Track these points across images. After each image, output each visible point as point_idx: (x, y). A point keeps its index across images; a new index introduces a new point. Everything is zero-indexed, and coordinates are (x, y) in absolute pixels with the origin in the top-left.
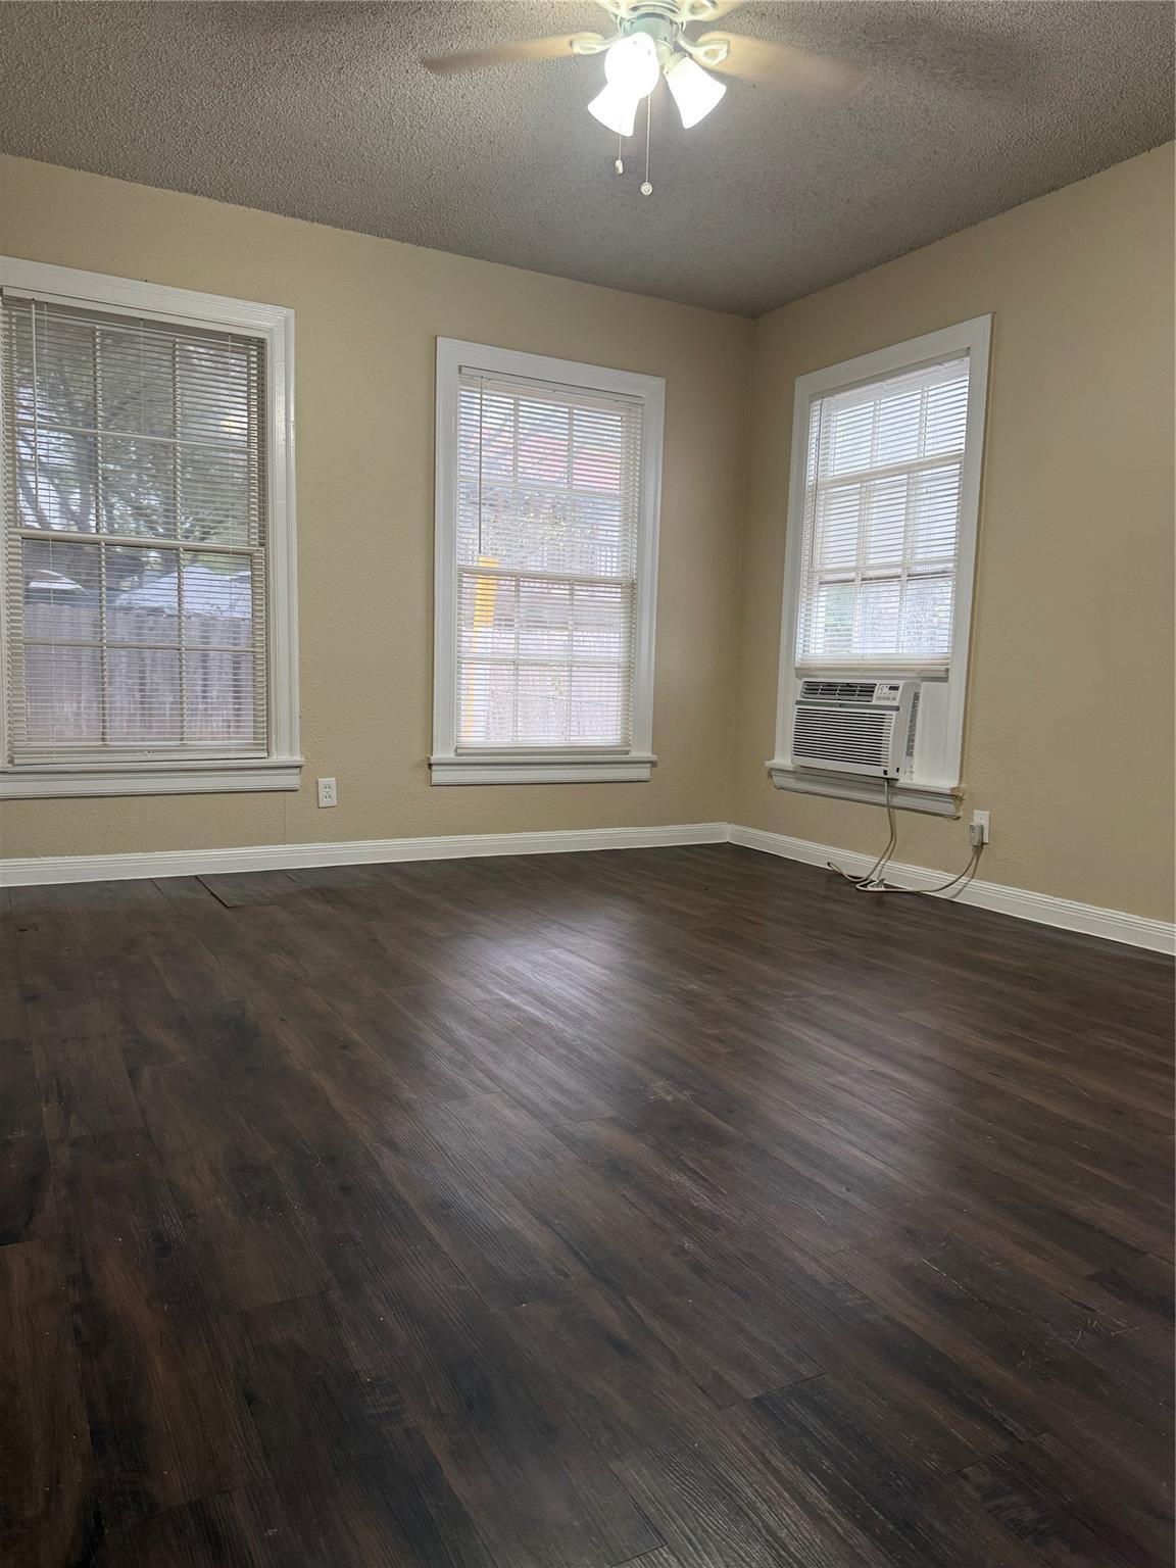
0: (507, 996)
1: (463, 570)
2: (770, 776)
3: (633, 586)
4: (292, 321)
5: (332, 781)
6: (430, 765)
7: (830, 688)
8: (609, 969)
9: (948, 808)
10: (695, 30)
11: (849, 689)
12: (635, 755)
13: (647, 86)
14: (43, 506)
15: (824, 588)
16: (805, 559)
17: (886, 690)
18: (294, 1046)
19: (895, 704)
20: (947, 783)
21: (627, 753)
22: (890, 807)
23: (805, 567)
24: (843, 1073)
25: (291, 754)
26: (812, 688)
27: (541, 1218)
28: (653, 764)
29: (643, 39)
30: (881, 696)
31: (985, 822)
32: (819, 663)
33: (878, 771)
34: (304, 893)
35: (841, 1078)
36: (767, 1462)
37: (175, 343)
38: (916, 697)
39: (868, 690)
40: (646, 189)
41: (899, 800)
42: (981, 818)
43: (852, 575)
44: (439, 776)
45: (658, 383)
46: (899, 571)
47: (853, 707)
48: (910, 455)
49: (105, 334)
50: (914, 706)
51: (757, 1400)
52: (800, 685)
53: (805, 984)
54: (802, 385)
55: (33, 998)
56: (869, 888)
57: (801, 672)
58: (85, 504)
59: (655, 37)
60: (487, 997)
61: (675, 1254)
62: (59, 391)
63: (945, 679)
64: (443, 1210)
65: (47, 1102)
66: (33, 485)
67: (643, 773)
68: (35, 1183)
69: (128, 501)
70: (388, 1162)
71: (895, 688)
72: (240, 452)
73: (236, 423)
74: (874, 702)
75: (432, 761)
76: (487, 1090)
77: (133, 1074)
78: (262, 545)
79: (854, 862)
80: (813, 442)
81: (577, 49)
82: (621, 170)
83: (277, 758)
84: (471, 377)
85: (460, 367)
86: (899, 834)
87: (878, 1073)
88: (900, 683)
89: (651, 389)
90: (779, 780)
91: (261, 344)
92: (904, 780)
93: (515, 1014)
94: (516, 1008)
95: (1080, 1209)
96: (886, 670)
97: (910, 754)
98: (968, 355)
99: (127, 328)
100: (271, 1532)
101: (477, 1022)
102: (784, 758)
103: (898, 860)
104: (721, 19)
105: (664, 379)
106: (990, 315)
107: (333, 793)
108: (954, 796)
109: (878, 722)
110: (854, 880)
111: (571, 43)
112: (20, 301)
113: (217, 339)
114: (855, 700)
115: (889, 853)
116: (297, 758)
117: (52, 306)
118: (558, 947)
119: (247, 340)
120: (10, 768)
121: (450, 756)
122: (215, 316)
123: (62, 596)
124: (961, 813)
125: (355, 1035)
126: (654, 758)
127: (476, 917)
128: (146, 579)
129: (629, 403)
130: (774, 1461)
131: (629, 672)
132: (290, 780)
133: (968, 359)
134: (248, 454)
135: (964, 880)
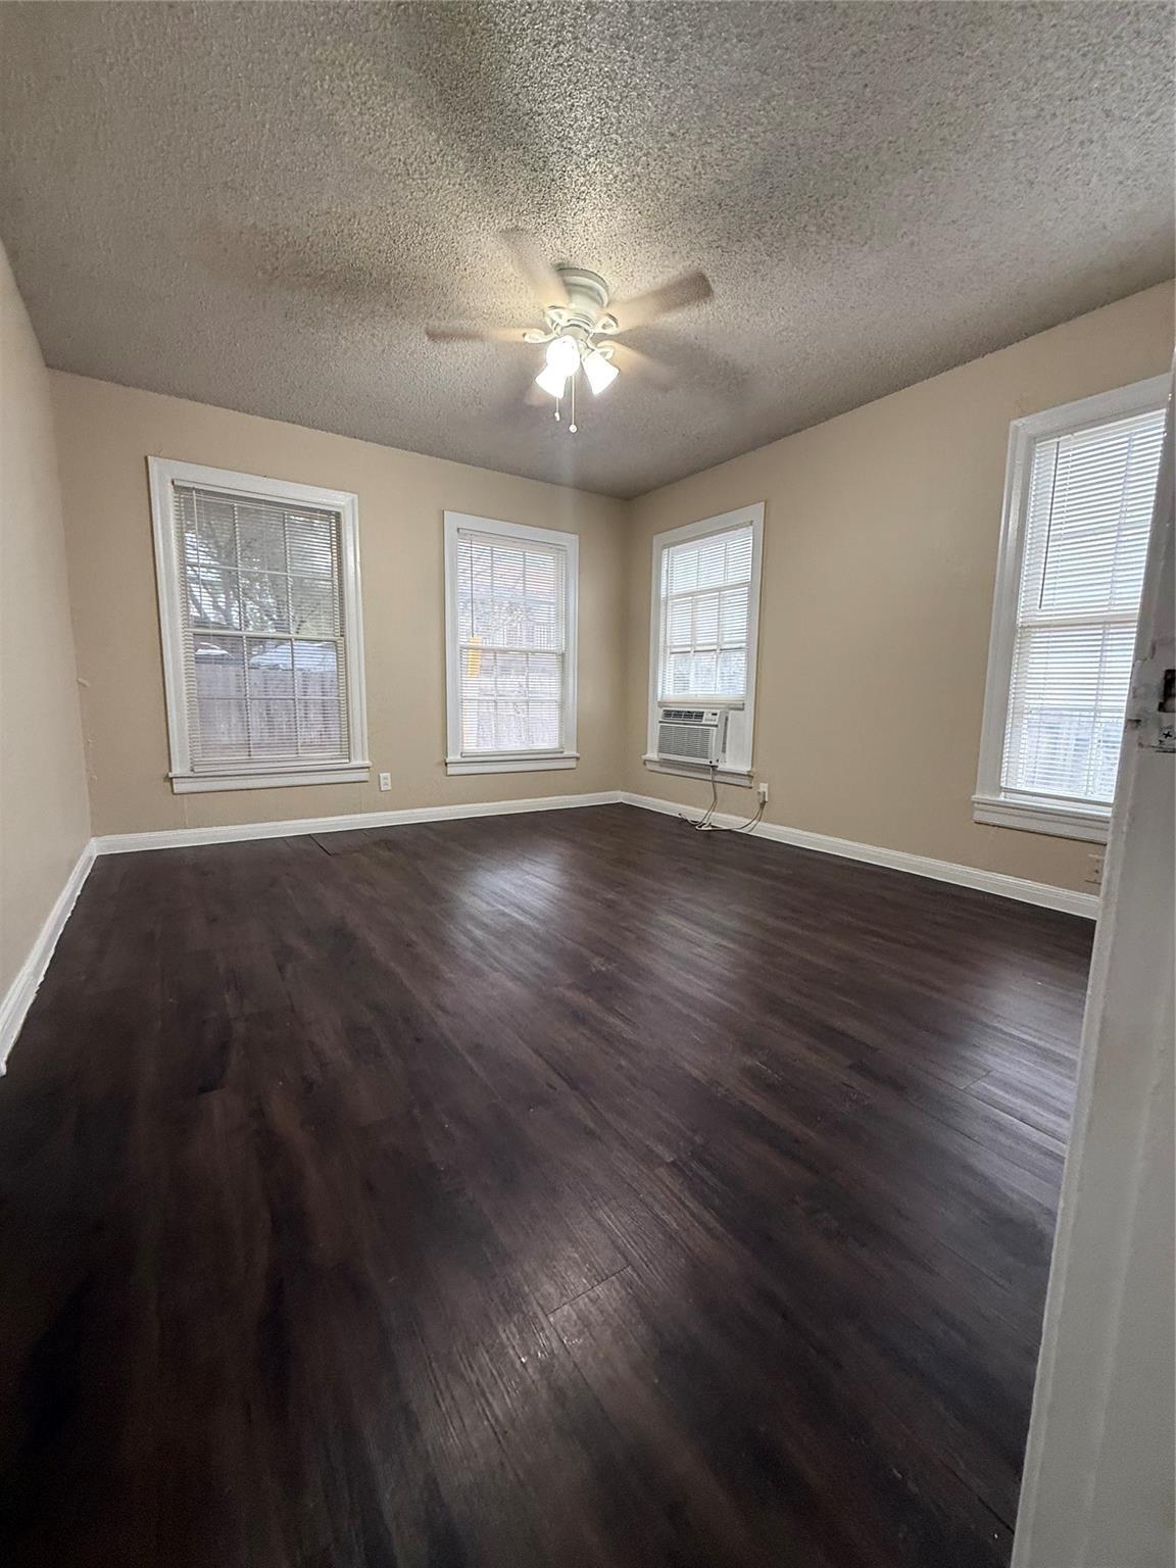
0: (502, 908)
1: (462, 647)
2: (645, 764)
3: (563, 655)
4: (356, 502)
5: (388, 774)
6: (446, 764)
7: (678, 714)
8: (562, 887)
9: (745, 782)
10: (599, 338)
11: (689, 715)
12: (566, 754)
13: (572, 370)
14: (206, 611)
15: (673, 656)
16: (662, 639)
17: (710, 715)
18: (377, 944)
19: (715, 723)
20: (745, 768)
21: (562, 752)
22: (714, 782)
23: (661, 644)
24: (700, 946)
25: (364, 759)
26: (668, 714)
27: (536, 1051)
28: (578, 758)
29: (568, 338)
30: (707, 718)
31: (766, 790)
32: (672, 699)
33: (707, 762)
34: (375, 843)
35: (700, 950)
36: (683, 1203)
37: (284, 515)
38: (727, 719)
39: (700, 715)
40: (573, 429)
41: (717, 778)
42: (764, 787)
43: (688, 649)
44: (451, 770)
45: (575, 537)
46: (715, 647)
47: (692, 725)
48: (721, 584)
49: (242, 509)
50: (726, 725)
51: (674, 1163)
52: (661, 711)
53: (674, 891)
54: (657, 540)
55: (214, 920)
56: (703, 828)
57: (661, 704)
58: (229, 604)
59: (576, 339)
60: (490, 908)
61: (616, 1070)
62: (208, 536)
63: (743, 709)
64: (477, 1049)
65: (228, 990)
66: (199, 598)
67: (572, 764)
68: (224, 1047)
69: (256, 603)
70: (443, 1020)
71: (716, 714)
72: (327, 580)
73: (324, 560)
74: (703, 722)
75: (448, 761)
76: (496, 970)
77: (281, 969)
78: (342, 636)
79: (693, 813)
80: (664, 572)
81: (527, 339)
82: (558, 419)
83: (355, 763)
84: (465, 534)
85: (458, 530)
86: (718, 795)
87: (721, 946)
88: (718, 711)
89: (570, 541)
90: (649, 766)
91: (338, 515)
92: (721, 767)
93: (507, 919)
94: (509, 915)
95: (838, 1024)
96: (708, 704)
97: (724, 751)
98: (751, 524)
99: (255, 506)
100: (391, 1280)
101: (484, 924)
102: (652, 754)
103: (718, 811)
104: (618, 335)
105: (577, 537)
106: (763, 503)
107: (389, 782)
108: (749, 776)
109: (706, 734)
110: (694, 824)
111: (524, 335)
112: (187, 489)
113: (310, 511)
114: (692, 721)
115: (713, 808)
116: (367, 763)
117: (207, 493)
118: (529, 874)
119: (329, 513)
120: (192, 774)
121: (458, 758)
122: (311, 499)
123: (219, 660)
124: (752, 785)
125: (414, 938)
126: (578, 755)
127: (479, 856)
128: (267, 646)
129: (559, 549)
130: (688, 1203)
131: (562, 705)
132: (363, 775)
133: (751, 527)
134: (332, 581)
135: (755, 822)
